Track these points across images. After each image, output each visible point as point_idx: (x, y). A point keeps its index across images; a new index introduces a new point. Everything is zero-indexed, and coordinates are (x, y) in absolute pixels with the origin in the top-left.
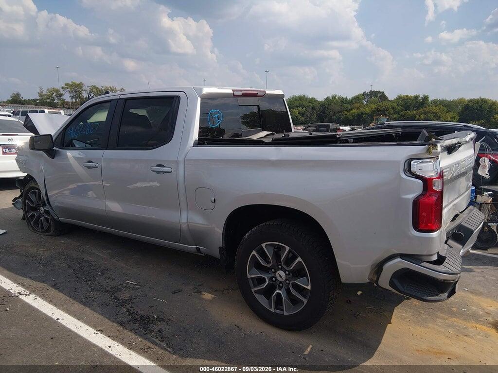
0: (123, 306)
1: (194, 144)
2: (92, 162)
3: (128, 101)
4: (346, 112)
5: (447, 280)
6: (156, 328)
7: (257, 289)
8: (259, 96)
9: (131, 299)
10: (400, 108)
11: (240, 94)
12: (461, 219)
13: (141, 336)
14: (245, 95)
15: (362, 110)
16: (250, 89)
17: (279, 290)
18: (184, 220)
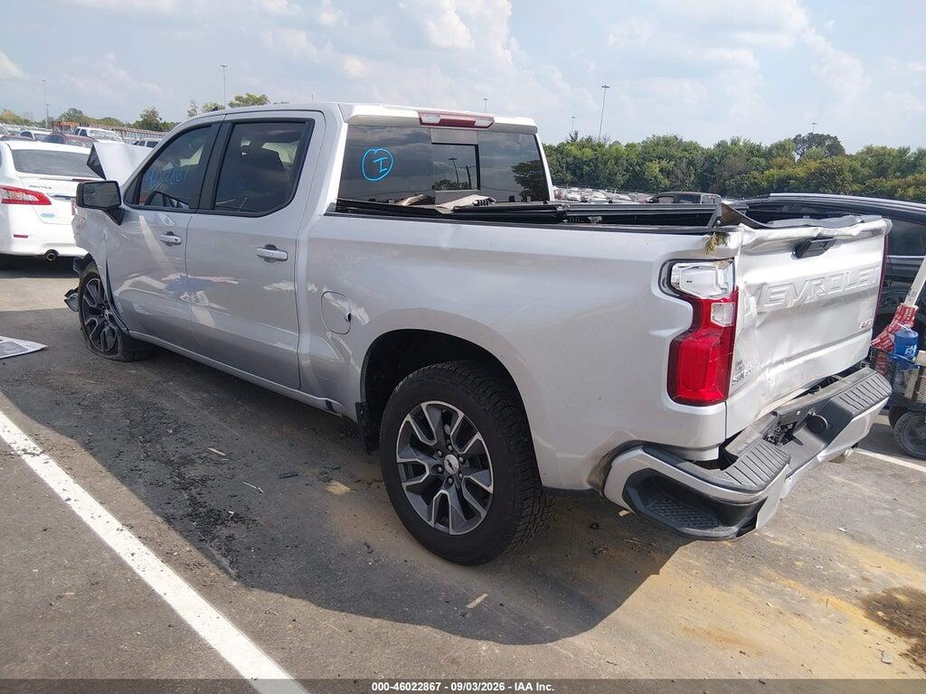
0: (185, 489)
1: (329, 209)
2: (173, 235)
3: (237, 126)
4: (756, 173)
5: (731, 502)
6: (223, 532)
7: (411, 483)
8: (477, 127)
9: (204, 481)
10: (866, 171)
11: (437, 120)
12: (834, 391)
13: (192, 543)
14: (444, 123)
15: (789, 171)
16: (465, 112)
17: (446, 489)
18: (305, 349)
